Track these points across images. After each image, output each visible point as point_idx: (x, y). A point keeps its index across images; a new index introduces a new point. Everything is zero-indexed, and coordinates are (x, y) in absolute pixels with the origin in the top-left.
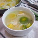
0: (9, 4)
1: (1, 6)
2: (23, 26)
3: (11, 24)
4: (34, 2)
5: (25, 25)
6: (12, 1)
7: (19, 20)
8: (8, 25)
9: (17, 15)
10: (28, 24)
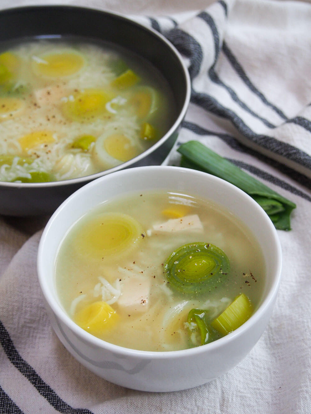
0: (84, 138)
1: (30, 152)
2: (193, 315)
3: (100, 299)
4: (275, 119)
5: (208, 312)
6: (110, 118)
7: (159, 272)
8: (78, 309)
9: (149, 233)
10: (225, 300)
